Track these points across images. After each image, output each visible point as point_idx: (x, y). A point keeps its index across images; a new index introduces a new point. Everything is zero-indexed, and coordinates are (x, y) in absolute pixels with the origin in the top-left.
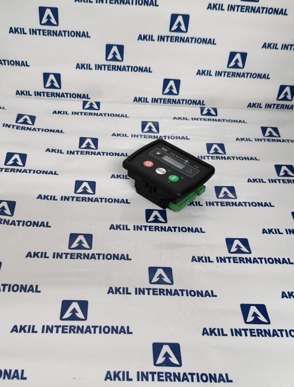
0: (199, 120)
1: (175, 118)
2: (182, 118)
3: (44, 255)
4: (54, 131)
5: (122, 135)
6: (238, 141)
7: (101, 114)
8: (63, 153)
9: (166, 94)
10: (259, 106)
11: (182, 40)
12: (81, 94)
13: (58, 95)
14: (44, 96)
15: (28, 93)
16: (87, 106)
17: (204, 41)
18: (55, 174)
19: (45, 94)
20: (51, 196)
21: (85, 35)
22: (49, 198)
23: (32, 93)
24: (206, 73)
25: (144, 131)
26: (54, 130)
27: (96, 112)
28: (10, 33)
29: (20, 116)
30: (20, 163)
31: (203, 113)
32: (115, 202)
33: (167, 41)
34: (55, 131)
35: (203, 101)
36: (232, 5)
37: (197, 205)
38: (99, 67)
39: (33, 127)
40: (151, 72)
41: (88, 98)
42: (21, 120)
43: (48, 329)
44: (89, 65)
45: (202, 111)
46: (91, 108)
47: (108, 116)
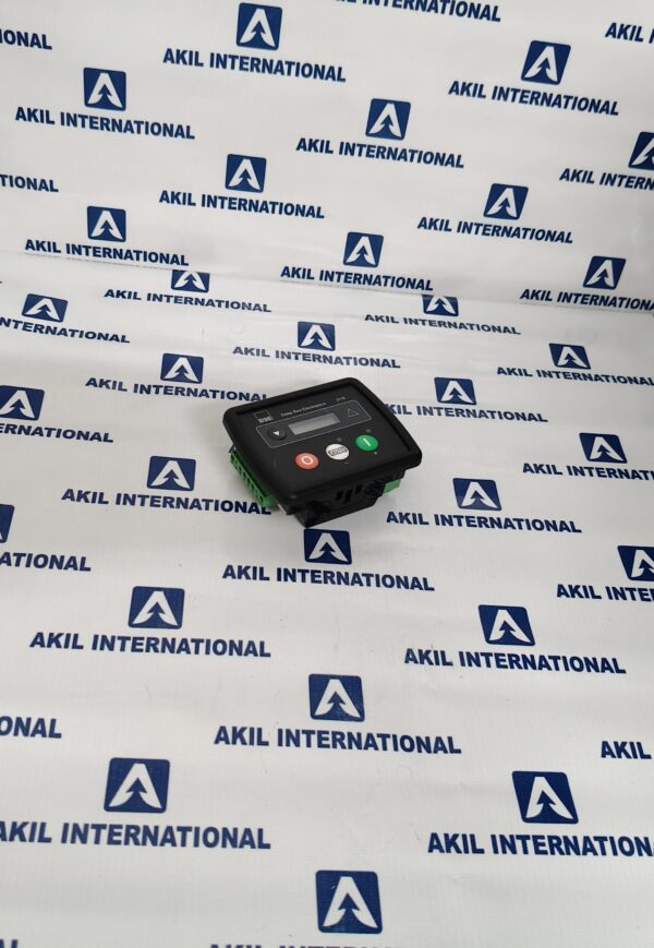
0: (420, 322)
1: (368, 317)
2: (384, 319)
3: (73, 642)
4: (106, 338)
5: (255, 352)
6: (502, 375)
7: (211, 303)
8: (125, 390)
9: (352, 264)
10: (546, 296)
11: (392, 154)
12: (168, 255)
13: (118, 254)
14: (87, 254)
15: (53, 248)
16: (182, 282)
17: (439, 159)
18: (106, 439)
19: (91, 251)
20: (95, 494)
21: (182, 132)
22: (90, 497)
23: (61, 247)
24: (438, 224)
25: (303, 344)
26: (107, 335)
27: (200, 296)
28: (17, 119)
29: (32, 300)
30: (27, 411)
31: (429, 309)
32: (237, 511)
33: (360, 154)
34: (110, 337)
35: (429, 282)
36: (502, 88)
37: (415, 522)
38: (210, 201)
39: (60, 326)
40: (323, 217)
41: (183, 264)
42: (34, 310)
43: (77, 833)
44: (190, 195)
45: (426, 304)
46: (190, 286)
47: (227, 306)
